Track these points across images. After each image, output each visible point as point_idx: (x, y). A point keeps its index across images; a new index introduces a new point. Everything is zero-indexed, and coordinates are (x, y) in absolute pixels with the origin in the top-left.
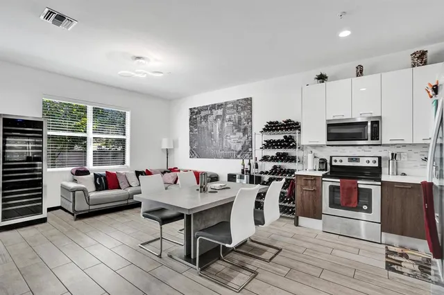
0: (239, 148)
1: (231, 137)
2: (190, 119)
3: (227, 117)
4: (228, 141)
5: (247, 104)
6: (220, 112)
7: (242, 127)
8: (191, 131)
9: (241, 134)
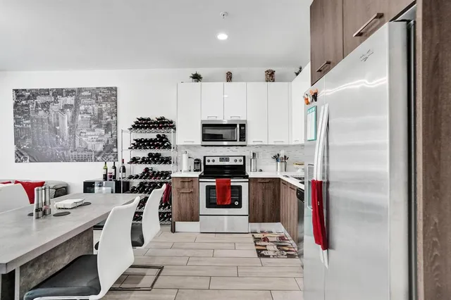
0: (100, 147)
1: (88, 133)
2: (15, 105)
3: (82, 108)
4: (84, 139)
5: (110, 94)
6: (70, 100)
7: (104, 122)
8: (17, 122)
9: (103, 131)
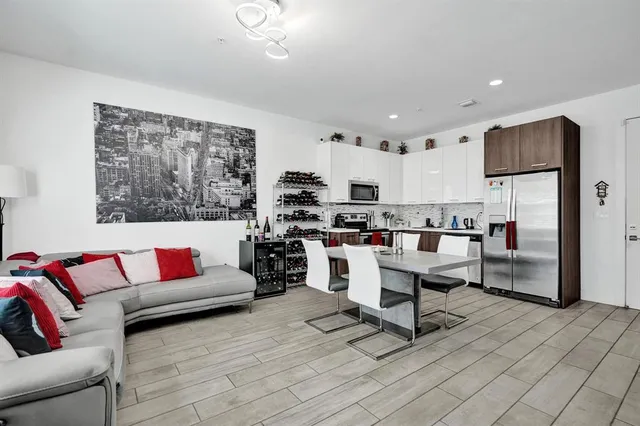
0: (236, 202)
1: (221, 184)
3: (213, 149)
4: (216, 191)
5: (248, 139)
6: (195, 136)
7: (241, 171)
8: (101, 157)
9: (239, 182)
